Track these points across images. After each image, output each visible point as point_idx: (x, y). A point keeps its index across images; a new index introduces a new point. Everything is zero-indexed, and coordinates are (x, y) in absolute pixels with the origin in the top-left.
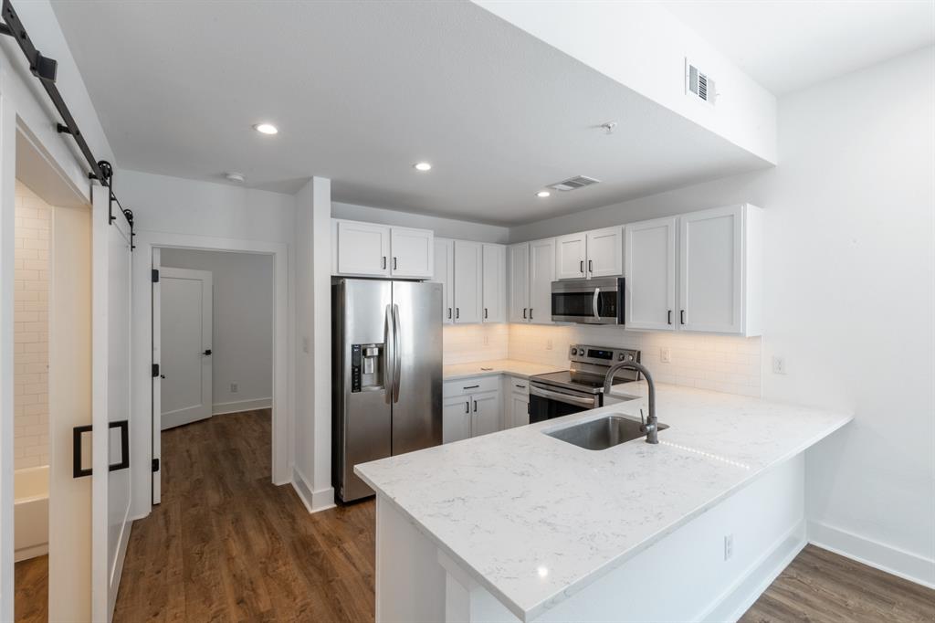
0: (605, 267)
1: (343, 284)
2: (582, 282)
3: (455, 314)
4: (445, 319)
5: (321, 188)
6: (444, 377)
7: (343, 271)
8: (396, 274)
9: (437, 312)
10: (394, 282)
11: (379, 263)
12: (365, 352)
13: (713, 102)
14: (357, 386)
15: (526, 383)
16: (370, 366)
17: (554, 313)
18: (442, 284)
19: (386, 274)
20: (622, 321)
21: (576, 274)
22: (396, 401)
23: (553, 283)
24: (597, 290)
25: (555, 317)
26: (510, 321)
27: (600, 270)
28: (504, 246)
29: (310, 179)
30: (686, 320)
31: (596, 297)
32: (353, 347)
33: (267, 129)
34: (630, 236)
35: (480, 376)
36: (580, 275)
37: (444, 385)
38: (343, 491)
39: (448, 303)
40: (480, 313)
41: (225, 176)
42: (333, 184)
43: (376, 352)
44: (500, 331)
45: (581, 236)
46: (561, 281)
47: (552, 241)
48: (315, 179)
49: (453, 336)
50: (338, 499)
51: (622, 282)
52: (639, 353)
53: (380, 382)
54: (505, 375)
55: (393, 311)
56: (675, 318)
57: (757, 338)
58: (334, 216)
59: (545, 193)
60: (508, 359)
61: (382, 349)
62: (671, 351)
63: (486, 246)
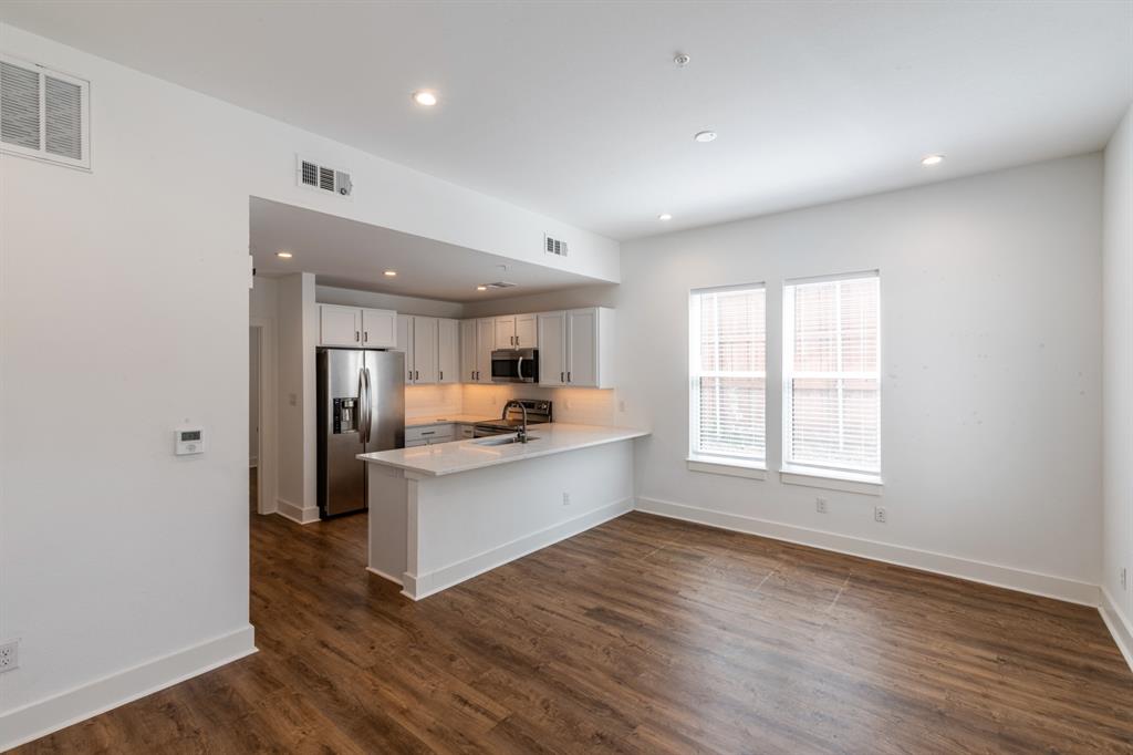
0: (526, 343)
1: (326, 353)
2: (512, 352)
3: (415, 376)
4: (407, 380)
5: (308, 280)
6: (406, 425)
7: (325, 343)
8: (366, 345)
9: (399, 374)
10: (367, 352)
11: (353, 336)
12: (343, 403)
13: (565, 255)
14: (337, 429)
15: (471, 428)
16: (347, 415)
17: (494, 375)
18: (403, 354)
19: (359, 345)
20: (537, 380)
21: (508, 346)
22: (368, 440)
23: (493, 352)
24: (521, 358)
25: (494, 378)
26: (462, 382)
27: (523, 345)
28: (457, 321)
29: (300, 275)
30: (571, 379)
31: (520, 363)
32: (334, 400)
33: (285, 255)
34: (541, 321)
35: (435, 425)
36: (511, 347)
37: (407, 431)
38: (327, 509)
39: (409, 367)
40: (436, 375)
42: (316, 276)
43: (351, 404)
44: (455, 390)
45: (511, 318)
46: (499, 351)
47: (492, 319)
48: (304, 274)
49: (412, 394)
50: (323, 515)
51: (536, 353)
52: (551, 403)
53: (355, 426)
54: (456, 424)
55: (365, 374)
56: (566, 377)
57: (611, 389)
58: (317, 301)
59: (481, 288)
60: (463, 414)
61: (356, 402)
62: (569, 400)
63: (442, 321)
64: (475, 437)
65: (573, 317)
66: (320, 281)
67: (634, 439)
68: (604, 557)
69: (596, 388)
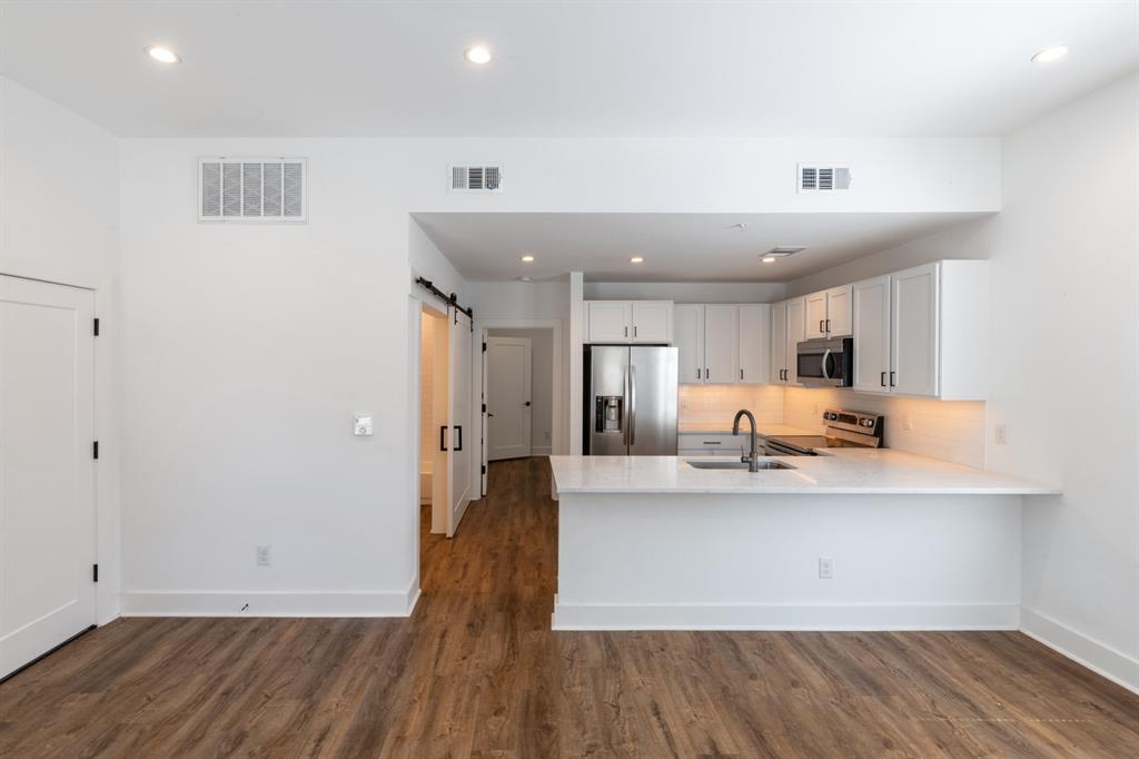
0: (839, 330)
2: (819, 342)
3: (704, 374)
5: (577, 280)
7: (593, 340)
8: (636, 340)
11: (622, 332)
12: (607, 402)
13: (845, 187)
14: (600, 429)
16: (613, 413)
17: (799, 375)
19: (627, 341)
20: (850, 383)
21: (816, 334)
22: (632, 443)
23: (799, 344)
24: (828, 351)
25: (800, 378)
26: (771, 383)
27: (834, 330)
28: (767, 306)
29: (569, 274)
30: (897, 381)
31: (825, 357)
32: (597, 398)
34: (857, 294)
35: (722, 434)
36: (822, 336)
40: (735, 374)
41: (519, 279)
42: (585, 275)
43: (616, 403)
45: (821, 294)
46: (806, 341)
47: (802, 299)
48: (572, 274)
51: (850, 342)
52: (881, 419)
53: (620, 426)
55: (630, 372)
56: (887, 380)
57: (982, 402)
58: (585, 299)
59: (769, 260)
60: (784, 424)
61: (620, 402)
62: (907, 417)
63: (743, 308)
64: (766, 455)
65: (899, 282)
66: (588, 279)
67: (1023, 496)
68: (848, 685)
69: (937, 399)
